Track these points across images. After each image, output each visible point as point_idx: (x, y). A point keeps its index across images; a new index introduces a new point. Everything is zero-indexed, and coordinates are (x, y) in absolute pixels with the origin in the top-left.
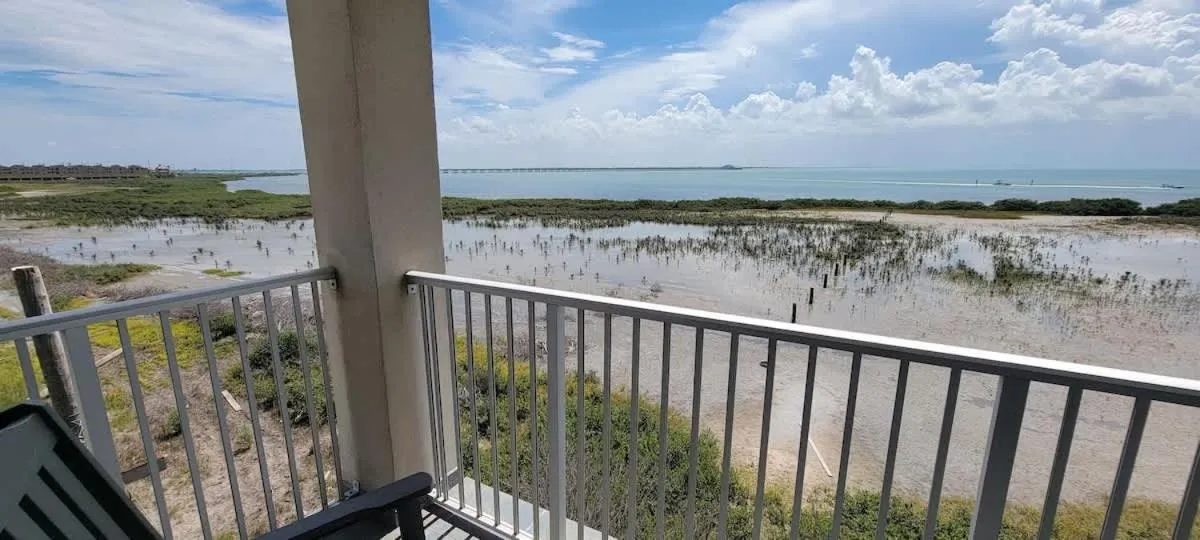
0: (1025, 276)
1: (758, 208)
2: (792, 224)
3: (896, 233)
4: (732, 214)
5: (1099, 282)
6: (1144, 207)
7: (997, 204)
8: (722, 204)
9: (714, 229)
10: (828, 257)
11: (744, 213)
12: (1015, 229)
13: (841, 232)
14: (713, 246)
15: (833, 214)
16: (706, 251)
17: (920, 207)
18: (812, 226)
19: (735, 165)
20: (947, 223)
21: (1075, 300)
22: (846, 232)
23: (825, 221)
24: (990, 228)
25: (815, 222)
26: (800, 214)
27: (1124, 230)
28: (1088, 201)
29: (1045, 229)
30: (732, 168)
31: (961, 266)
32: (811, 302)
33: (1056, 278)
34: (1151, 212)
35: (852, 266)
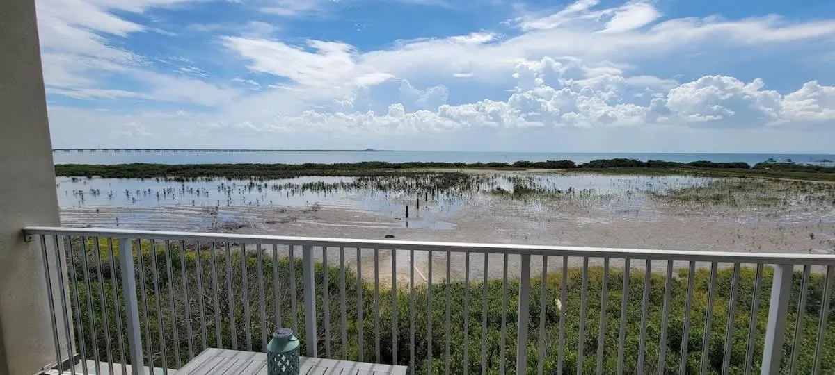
0: (528, 191)
1: (387, 167)
2: (408, 176)
3: (466, 177)
4: (372, 171)
5: (559, 192)
6: (577, 164)
7: (515, 163)
8: (364, 165)
9: (359, 178)
10: (429, 188)
11: (378, 170)
12: (523, 174)
13: (437, 177)
14: (357, 186)
15: (431, 170)
16: (353, 189)
17: (478, 166)
18: (420, 176)
19: (374, 148)
20: (490, 173)
21: (549, 199)
22: (438, 177)
23: (427, 173)
24: (511, 174)
25: (422, 173)
26: (414, 170)
27: (569, 173)
28: (554, 162)
29: (537, 174)
30: (372, 150)
31: (498, 189)
32: (418, 208)
33: (541, 192)
34: (580, 166)
35: (442, 192)
